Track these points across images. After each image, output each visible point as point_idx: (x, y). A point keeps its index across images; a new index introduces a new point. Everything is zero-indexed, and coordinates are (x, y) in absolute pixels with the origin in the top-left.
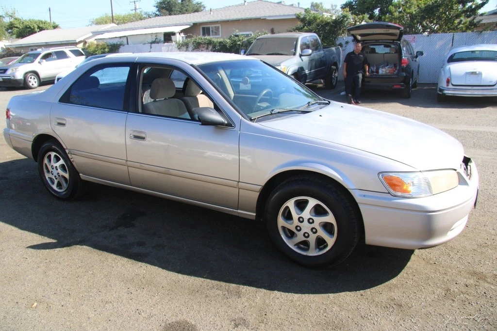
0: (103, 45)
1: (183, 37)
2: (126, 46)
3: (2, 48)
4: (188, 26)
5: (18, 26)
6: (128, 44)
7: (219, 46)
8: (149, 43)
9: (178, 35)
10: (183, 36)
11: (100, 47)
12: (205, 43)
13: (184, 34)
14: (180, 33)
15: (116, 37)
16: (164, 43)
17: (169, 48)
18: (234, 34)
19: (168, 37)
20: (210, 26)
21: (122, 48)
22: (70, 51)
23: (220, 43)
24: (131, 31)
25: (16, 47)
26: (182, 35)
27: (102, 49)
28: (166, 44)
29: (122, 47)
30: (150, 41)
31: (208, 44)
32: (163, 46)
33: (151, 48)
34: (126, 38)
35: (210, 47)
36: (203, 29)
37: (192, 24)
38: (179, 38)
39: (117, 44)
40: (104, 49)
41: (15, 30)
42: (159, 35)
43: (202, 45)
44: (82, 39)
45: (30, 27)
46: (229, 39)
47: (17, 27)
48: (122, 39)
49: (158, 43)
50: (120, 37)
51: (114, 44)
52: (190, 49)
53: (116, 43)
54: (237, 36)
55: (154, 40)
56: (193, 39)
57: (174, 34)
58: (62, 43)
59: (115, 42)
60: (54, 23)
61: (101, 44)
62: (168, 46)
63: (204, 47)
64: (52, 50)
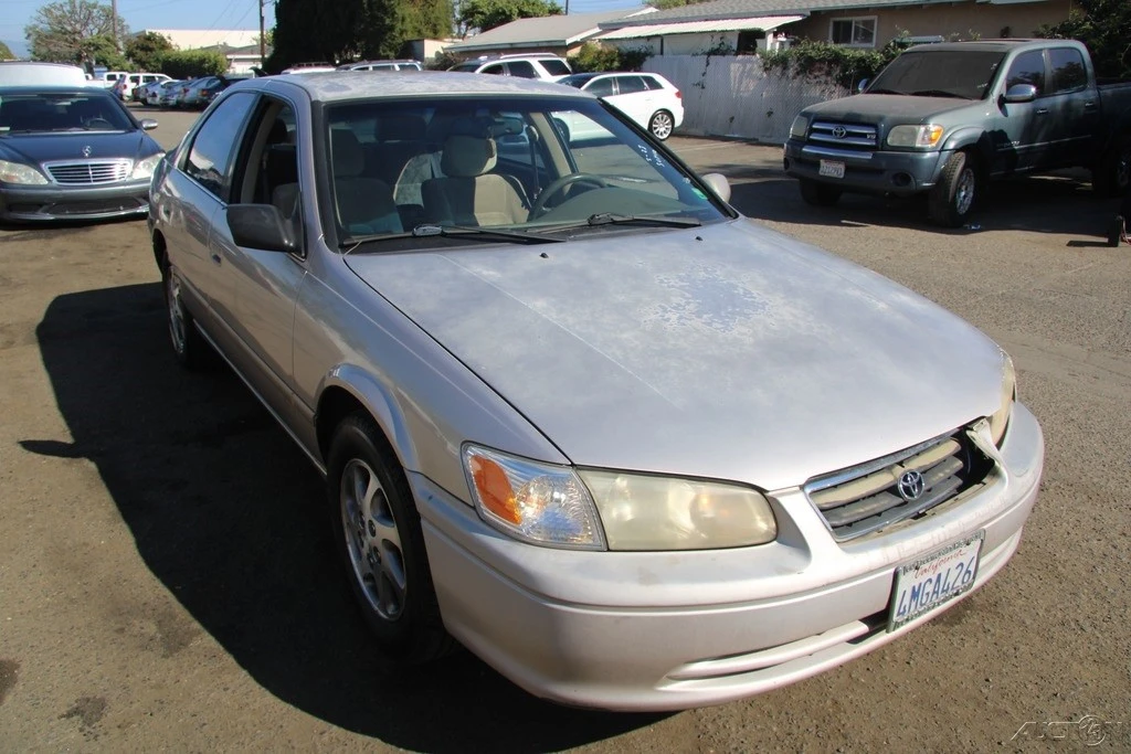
0: (611, 53)
1: (782, 43)
2: (658, 57)
3: (438, 53)
4: (798, 18)
5: (485, 10)
6: (662, 53)
7: (858, 67)
8: (704, 53)
9: (770, 38)
10: (784, 39)
11: (603, 58)
12: (822, 61)
13: (786, 36)
14: (775, 35)
15: (639, 37)
16: (737, 54)
17: (745, 66)
18: (898, 40)
19: (749, 40)
20: (854, 19)
21: (648, 62)
22: (540, 62)
23: (861, 60)
24: (677, 25)
25: (461, 53)
26: (782, 38)
27: (607, 61)
28: (740, 57)
29: (648, 58)
30: (707, 50)
31: (830, 62)
32: (735, 62)
33: (708, 64)
34: (659, 40)
35: (837, 71)
36: (837, 24)
37: (809, 14)
38: (771, 44)
39: (639, 53)
40: (613, 61)
41: (478, 18)
42: (728, 36)
43: (818, 65)
44: (578, 38)
45: (504, 12)
46: (883, 53)
47: (482, 13)
48: (650, 43)
49: (724, 54)
50: (649, 38)
51: (634, 52)
52: (791, 72)
53: (637, 50)
54: (903, 45)
55: (716, 46)
56: (801, 49)
57: (760, 34)
58: (541, 45)
59: (635, 47)
60: (553, 4)
61: (606, 51)
62: (744, 63)
63: (820, 69)
64: (505, 59)
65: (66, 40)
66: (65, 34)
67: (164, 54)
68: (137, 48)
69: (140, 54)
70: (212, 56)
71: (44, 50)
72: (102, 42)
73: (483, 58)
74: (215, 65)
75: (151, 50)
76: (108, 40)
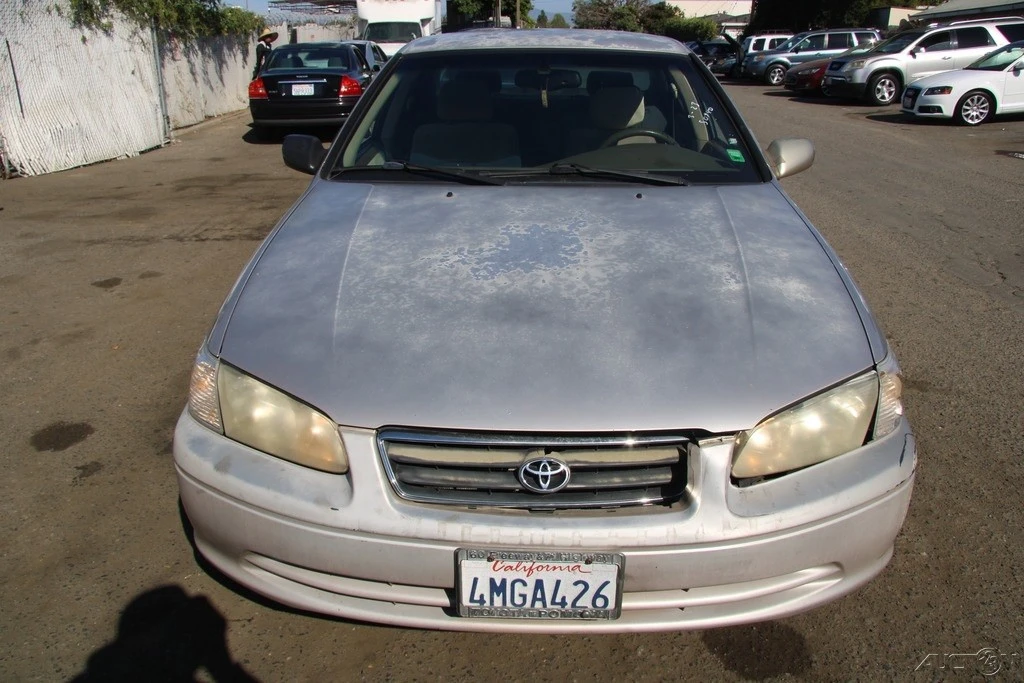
22: (998, 27)
64: (954, 26)
65: (601, 11)
66: (600, 5)
67: (669, 21)
68: (648, 16)
69: (650, 21)
70: (705, 23)
71: (582, 19)
72: (626, 11)
73: (932, 25)
74: (706, 32)
75: (659, 17)
76: (630, 10)
